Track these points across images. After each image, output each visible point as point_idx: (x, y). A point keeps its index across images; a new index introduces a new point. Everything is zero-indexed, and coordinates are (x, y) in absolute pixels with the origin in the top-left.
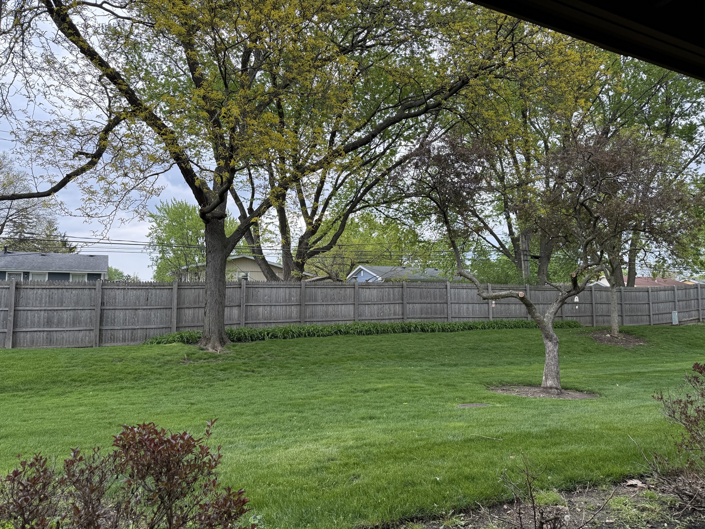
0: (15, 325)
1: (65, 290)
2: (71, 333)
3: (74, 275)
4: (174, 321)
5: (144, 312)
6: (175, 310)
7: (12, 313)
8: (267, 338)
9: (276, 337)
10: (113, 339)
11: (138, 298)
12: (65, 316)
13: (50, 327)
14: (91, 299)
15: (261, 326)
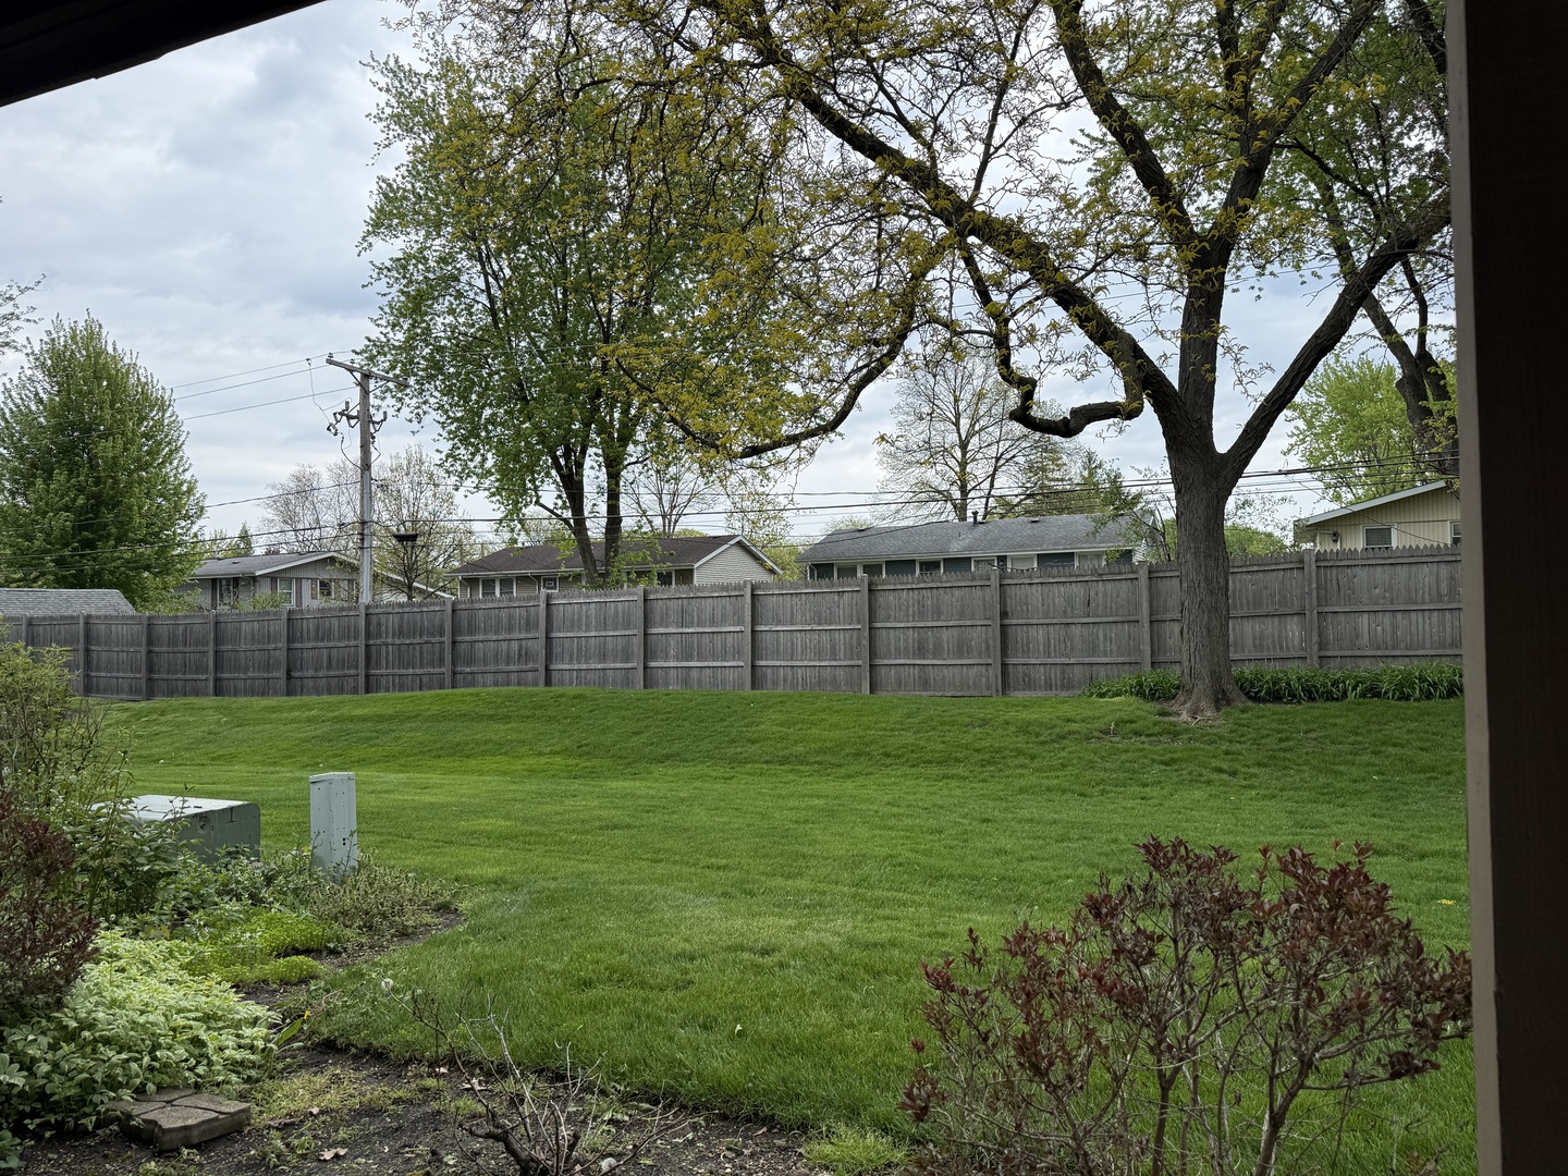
0: (873, 654)
1: (941, 591)
2: (956, 670)
3: (1083, 556)
4: (1147, 649)
5: (1084, 630)
6: (1147, 625)
7: (867, 634)
8: (1351, 695)
9: (1378, 695)
10: (1030, 685)
11: (1070, 600)
12: (945, 638)
13: (924, 658)
14: (984, 605)
15: (1366, 664)
